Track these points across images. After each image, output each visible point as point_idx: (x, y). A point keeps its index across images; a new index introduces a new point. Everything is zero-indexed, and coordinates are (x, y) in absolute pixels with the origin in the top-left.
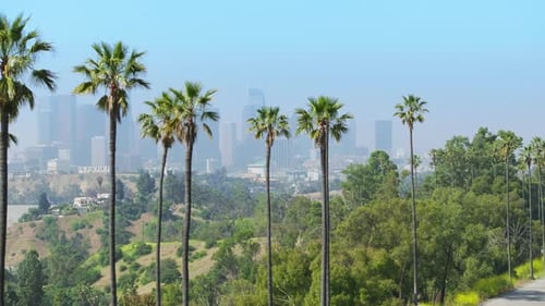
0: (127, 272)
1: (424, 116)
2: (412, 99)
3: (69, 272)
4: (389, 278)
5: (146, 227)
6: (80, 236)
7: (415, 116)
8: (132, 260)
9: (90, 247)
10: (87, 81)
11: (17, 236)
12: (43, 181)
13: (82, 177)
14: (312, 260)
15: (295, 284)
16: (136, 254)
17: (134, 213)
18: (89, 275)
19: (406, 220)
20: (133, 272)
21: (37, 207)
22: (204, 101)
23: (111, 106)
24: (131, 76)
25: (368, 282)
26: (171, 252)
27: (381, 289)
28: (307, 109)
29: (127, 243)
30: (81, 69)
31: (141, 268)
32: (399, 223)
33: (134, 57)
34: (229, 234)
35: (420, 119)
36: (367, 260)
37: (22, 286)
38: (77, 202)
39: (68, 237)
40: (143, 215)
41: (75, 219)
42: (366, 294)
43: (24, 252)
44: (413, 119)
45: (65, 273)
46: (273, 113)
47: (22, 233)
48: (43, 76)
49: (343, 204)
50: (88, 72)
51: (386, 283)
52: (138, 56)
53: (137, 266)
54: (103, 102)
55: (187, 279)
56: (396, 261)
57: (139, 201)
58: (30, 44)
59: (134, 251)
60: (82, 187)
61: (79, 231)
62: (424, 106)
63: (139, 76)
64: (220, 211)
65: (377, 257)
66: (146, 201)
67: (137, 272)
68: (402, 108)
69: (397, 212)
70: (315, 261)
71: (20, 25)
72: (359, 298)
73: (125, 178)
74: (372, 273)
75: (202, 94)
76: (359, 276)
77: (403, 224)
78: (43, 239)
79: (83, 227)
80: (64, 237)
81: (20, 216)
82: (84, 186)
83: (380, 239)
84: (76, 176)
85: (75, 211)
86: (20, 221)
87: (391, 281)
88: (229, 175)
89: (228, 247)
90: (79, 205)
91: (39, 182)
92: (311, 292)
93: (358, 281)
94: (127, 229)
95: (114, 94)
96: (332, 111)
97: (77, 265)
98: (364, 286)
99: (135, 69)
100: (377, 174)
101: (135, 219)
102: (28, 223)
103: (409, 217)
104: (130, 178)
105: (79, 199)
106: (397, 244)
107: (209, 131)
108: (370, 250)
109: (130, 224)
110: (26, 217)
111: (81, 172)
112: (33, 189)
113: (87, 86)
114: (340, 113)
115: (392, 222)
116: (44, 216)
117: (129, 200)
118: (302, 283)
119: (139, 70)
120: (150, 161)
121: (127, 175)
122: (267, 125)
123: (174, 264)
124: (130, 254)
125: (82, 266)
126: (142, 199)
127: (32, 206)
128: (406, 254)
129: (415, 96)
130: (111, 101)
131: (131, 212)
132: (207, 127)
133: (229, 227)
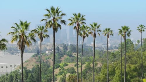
0: (61, 71)
1: (145, 30)
2: (141, 25)
3: (46, 71)
4: (136, 72)
5: (65, 59)
6: (48, 61)
7: (142, 30)
8: (62, 67)
9: (50, 64)
10: (71, 22)
11: (31, 61)
12: (37, 46)
13: (47, 45)
14: (115, 67)
15: (111, 74)
16: (64, 66)
17: (62, 55)
18: (51, 71)
19: (139, 57)
20: (63, 71)
21: (36, 53)
22: (98, 27)
23: (77, 29)
24: (82, 21)
25: (130, 73)
26: (73, 65)
27: (134, 75)
28: (121, 29)
29: (61, 63)
30: (70, 19)
31: (65, 70)
32: (137, 58)
33: (83, 16)
34: (88, 61)
35: (144, 31)
36: (130, 67)
37: (35, 74)
38: (47, 52)
39: (45, 61)
40: (64, 56)
41: (46, 57)
42: (130, 76)
43: (33, 65)
44: (142, 31)
45: (45, 71)
46: (109, 29)
47: (32, 60)
48: (63, 22)
49: (119, 53)
50: (72, 20)
51: (135, 74)
52: (84, 16)
53: (64, 69)
54: (75, 27)
55: (78, 72)
56: (138, 68)
57: (63, 52)
58: (60, 14)
59: (63, 65)
60: (47, 48)
61: (48, 60)
62: (145, 27)
63: (84, 21)
64: (85, 54)
65: (133, 67)
66: (65, 52)
67: (64, 71)
68: (139, 28)
69: (136, 55)
70: (116, 68)
71: (58, 9)
72: (128, 77)
73: (59, 46)
74: (131, 71)
75: (98, 25)
76: (128, 71)
77: (138, 58)
78: (38, 62)
79: (49, 59)
80: (43, 61)
81: (32, 56)
82: (48, 48)
83: (132, 62)
84: (46, 45)
85: (47, 55)
86: (32, 57)
87: (136, 73)
88: (87, 45)
89: (89, 64)
90: (48, 53)
91: (36, 47)
92: (115, 75)
93: (128, 73)
94: (60, 59)
95: (78, 26)
96: (127, 29)
97: (48, 69)
98: (130, 74)
99: (83, 19)
100: (128, 45)
101: (62, 57)
102: (34, 58)
103: (139, 56)
104: (60, 46)
105: (47, 51)
106: (137, 64)
107: (99, 35)
108: (131, 65)
109: (61, 58)
110: (33, 56)
111: (47, 44)
112: (35, 49)
113: (71, 24)
114: (129, 30)
115: (135, 58)
116: (38, 56)
117: (60, 52)
118: (113, 73)
119: (84, 20)
120: (65, 41)
121: (60, 45)
122: (107, 33)
123: (74, 69)
124: (62, 66)
125: (49, 69)
126: (64, 51)
127: (35, 53)
128: (139, 66)
129: (143, 25)
130: (77, 27)
131: (61, 55)
132: (99, 34)
133: (88, 59)
